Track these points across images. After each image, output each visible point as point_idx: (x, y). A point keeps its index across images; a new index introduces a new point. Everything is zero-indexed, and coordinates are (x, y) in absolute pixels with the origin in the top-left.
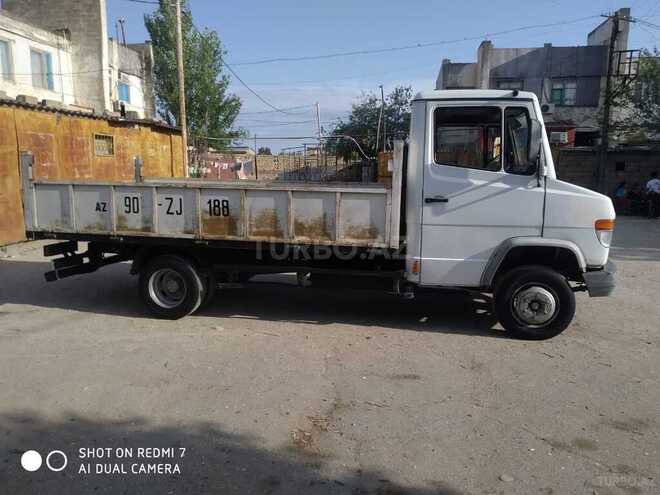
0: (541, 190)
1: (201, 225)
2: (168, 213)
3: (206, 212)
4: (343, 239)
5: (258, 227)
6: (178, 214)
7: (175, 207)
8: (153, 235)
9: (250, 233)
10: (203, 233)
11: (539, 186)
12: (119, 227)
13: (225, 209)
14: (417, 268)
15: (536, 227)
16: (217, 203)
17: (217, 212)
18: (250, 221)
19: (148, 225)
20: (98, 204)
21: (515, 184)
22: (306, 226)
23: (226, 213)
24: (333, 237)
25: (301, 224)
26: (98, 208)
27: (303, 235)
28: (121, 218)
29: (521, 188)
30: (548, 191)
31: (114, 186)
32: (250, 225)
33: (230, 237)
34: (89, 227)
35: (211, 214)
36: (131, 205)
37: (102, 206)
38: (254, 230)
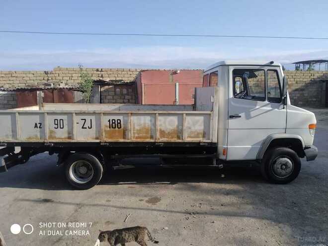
0: (285, 110)
1: (104, 134)
2: (83, 128)
3: (107, 126)
4: (187, 139)
5: (138, 134)
6: (89, 128)
7: (88, 124)
8: (73, 141)
9: (134, 137)
10: (106, 139)
11: (284, 108)
12: (51, 137)
13: (119, 125)
14: (225, 151)
15: (283, 128)
16: (114, 121)
17: (114, 126)
18: (134, 130)
19: (71, 135)
20: (36, 124)
21: (273, 108)
22: (167, 132)
23: (119, 127)
24: (181, 137)
25: (163, 131)
26: (36, 126)
27: (164, 137)
28: (51, 132)
29: (276, 110)
30: (288, 110)
31: (47, 113)
32: (134, 133)
33: (122, 140)
34: (30, 138)
35: (110, 127)
36: (58, 124)
37: (38, 125)
38: (136, 135)
